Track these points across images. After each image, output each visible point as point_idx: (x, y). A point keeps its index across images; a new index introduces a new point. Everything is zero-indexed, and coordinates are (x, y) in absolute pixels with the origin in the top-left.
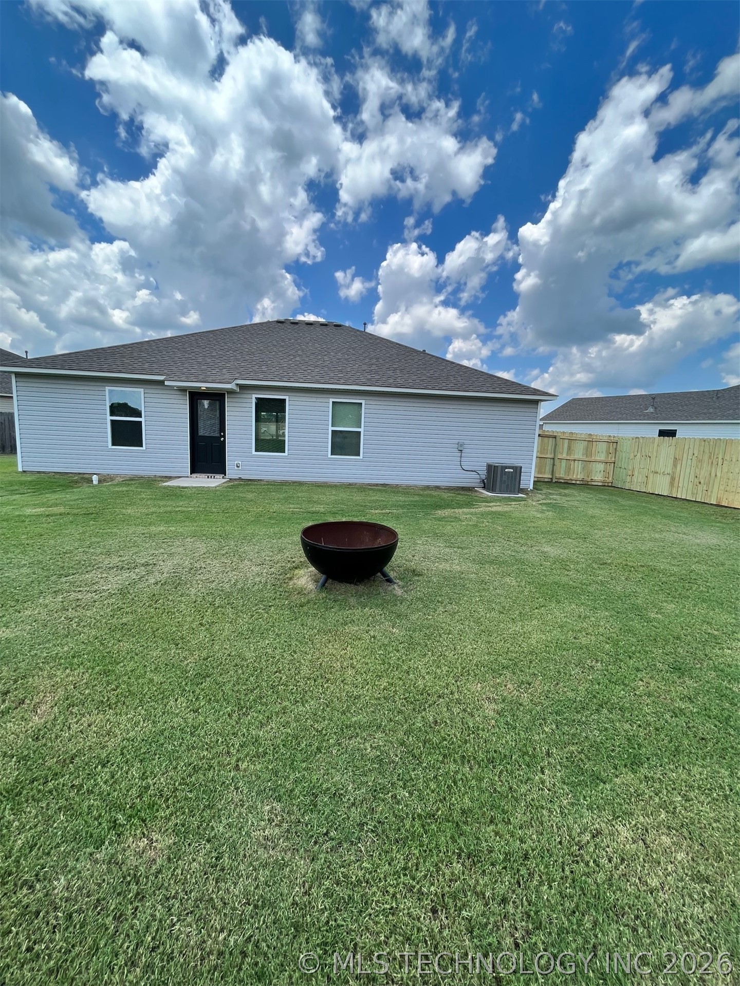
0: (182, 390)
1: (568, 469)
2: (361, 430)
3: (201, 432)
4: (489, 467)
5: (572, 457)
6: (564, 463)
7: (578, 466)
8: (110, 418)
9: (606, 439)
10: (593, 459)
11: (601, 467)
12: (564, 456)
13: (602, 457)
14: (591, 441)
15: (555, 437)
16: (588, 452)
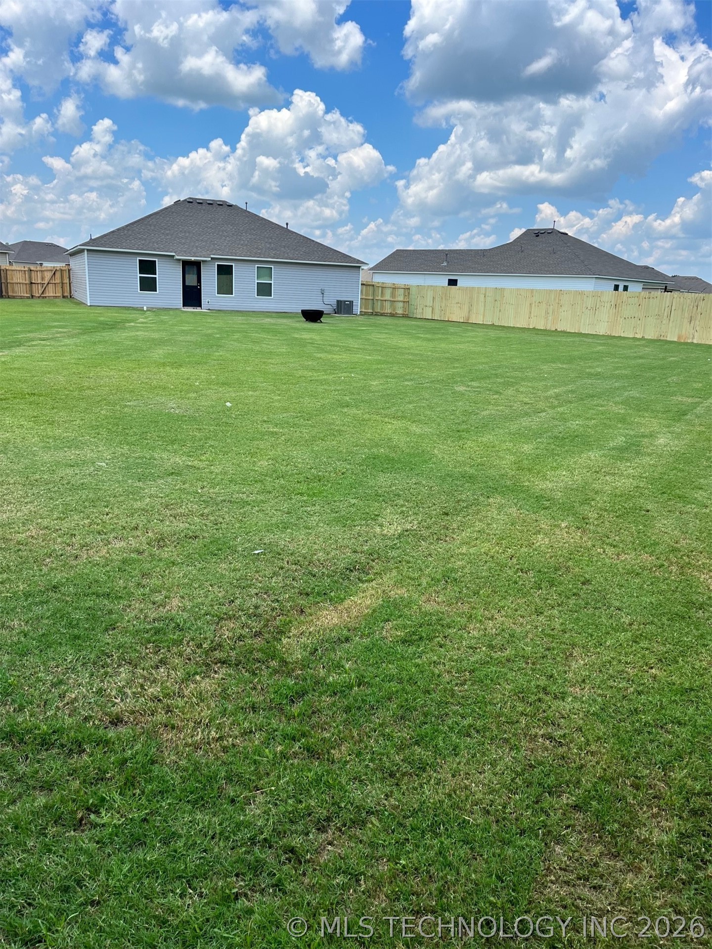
0: (179, 260)
1: (382, 307)
2: (272, 282)
3: (187, 284)
4: (338, 301)
5: (384, 299)
6: (379, 303)
7: (388, 305)
8: (139, 275)
9: (403, 287)
10: (396, 300)
11: (401, 304)
12: (379, 298)
13: (401, 298)
14: (394, 288)
15: (373, 286)
16: (393, 295)
